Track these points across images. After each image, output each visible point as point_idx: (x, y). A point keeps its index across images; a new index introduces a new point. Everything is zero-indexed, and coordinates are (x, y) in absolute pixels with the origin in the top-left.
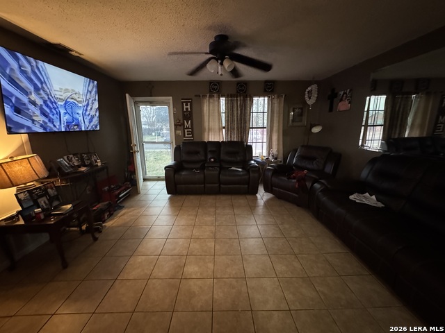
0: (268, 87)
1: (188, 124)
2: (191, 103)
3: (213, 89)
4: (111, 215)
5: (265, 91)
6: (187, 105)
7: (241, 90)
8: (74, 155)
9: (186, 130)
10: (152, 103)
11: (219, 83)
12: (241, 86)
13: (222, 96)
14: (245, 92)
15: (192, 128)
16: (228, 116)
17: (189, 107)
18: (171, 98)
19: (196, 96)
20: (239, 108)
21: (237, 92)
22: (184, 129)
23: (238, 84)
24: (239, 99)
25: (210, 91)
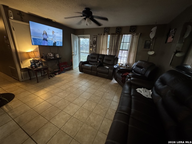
0: (132, 29)
1: (94, 46)
2: (97, 37)
3: (106, 31)
4: (59, 74)
5: (130, 31)
6: (95, 38)
7: (118, 31)
8: (52, 53)
9: (94, 49)
10: (84, 37)
11: (108, 28)
12: (118, 29)
13: (109, 34)
14: (120, 32)
15: (96, 48)
16: (110, 44)
17: (95, 39)
18: (90, 35)
19: (98, 34)
20: (116, 40)
21: (116, 32)
22: (93, 48)
23: (117, 28)
24: (116, 35)
25: (104, 32)
